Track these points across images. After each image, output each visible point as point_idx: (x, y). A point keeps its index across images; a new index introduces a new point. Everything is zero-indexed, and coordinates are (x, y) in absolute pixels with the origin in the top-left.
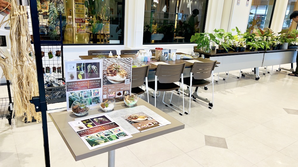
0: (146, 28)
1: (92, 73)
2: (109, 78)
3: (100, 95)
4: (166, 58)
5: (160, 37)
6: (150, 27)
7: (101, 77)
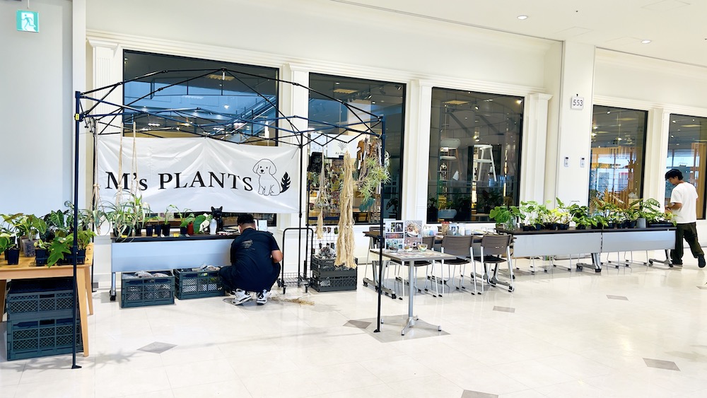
0: (430, 202)
1: (399, 229)
2: (409, 232)
3: (403, 244)
4: (454, 233)
5: (451, 213)
6: (436, 201)
7: (404, 232)
